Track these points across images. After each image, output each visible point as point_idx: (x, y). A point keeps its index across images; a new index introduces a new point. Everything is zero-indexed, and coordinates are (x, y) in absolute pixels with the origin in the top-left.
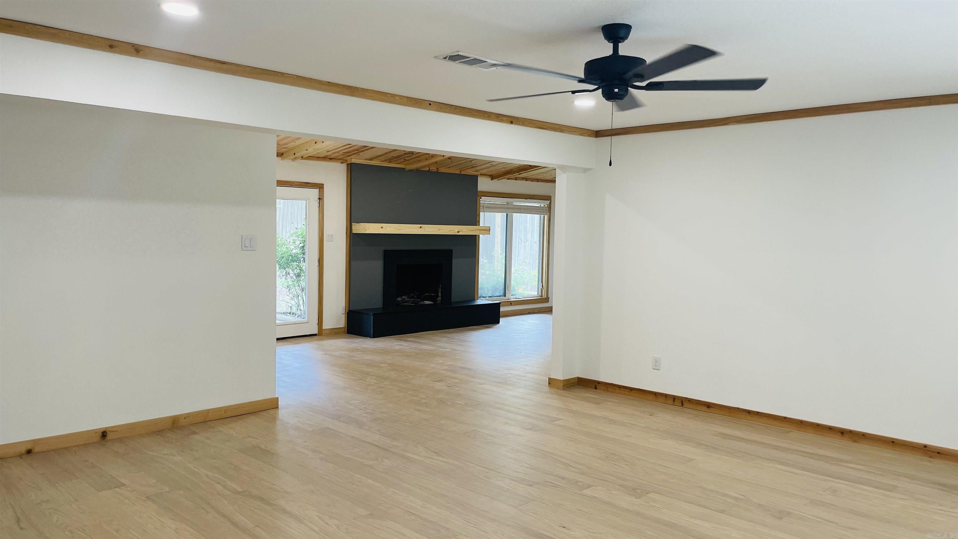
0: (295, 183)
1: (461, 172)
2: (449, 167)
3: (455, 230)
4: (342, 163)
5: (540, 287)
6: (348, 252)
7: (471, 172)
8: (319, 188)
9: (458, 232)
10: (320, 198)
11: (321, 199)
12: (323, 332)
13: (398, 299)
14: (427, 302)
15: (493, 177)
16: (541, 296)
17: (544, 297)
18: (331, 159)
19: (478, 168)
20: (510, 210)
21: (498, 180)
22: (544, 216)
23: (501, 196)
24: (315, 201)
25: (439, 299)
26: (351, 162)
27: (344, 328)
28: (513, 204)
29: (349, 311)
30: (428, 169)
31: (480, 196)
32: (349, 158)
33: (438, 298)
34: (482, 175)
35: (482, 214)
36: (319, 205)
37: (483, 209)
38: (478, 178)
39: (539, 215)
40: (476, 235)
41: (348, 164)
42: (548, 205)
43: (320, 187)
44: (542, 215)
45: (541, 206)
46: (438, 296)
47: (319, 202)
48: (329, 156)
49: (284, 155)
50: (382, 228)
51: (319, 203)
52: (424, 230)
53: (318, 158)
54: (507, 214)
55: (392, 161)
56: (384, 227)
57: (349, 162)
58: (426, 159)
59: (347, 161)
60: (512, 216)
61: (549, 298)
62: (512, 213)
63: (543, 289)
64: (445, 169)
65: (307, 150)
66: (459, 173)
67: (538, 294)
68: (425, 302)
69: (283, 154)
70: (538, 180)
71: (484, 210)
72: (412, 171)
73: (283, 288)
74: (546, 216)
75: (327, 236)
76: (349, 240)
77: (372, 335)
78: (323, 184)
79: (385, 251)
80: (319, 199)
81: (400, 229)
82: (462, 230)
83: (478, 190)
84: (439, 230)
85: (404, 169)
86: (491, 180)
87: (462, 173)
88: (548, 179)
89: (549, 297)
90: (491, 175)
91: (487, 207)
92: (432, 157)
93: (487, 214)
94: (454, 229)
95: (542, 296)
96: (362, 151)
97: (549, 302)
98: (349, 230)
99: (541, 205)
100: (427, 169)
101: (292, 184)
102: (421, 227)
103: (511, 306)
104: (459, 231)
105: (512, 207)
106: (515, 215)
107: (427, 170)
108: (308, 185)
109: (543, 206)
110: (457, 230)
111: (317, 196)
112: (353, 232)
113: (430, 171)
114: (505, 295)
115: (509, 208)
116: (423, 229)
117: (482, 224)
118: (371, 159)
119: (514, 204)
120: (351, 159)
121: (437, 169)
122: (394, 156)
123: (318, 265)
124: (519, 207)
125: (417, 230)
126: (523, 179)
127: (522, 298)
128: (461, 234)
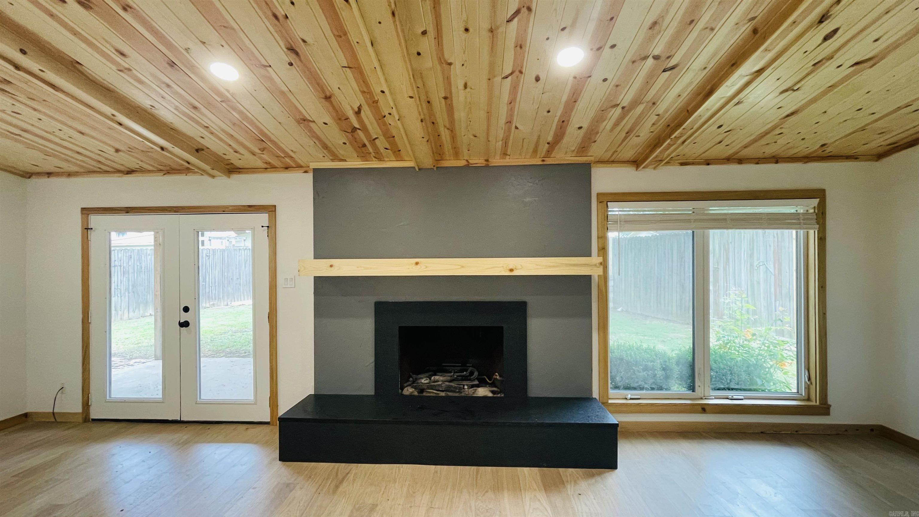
0: (228, 208)
1: (543, 161)
4: (305, 172)
5: (805, 378)
7: (568, 158)
8: (270, 213)
9: (511, 270)
11: (272, 227)
14: (482, 392)
15: (640, 164)
16: (806, 398)
17: (813, 403)
18: (287, 168)
21: (653, 169)
22: (808, 232)
23: (669, 198)
26: (311, 167)
28: (707, 212)
30: (465, 162)
31: (606, 202)
34: (601, 162)
36: (269, 236)
38: (591, 169)
42: (814, 208)
43: (271, 210)
44: (802, 231)
45: (798, 212)
47: (268, 232)
50: (332, 266)
52: (426, 267)
54: (693, 233)
56: (335, 265)
60: (705, 236)
61: (830, 406)
62: (706, 231)
63: (811, 383)
64: (502, 158)
66: (541, 163)
67: (798, 392)
71: (618, 227)
74: (811, 232)
75: (282, 279)
77: (279, 456)
78: (275, 206)
79: (376, 303)
80: (267, 227)
82: (521, 266)
83: (593, 191)
84: (463, 267)
85: (414, 168)
86: (637, 170)
87: (546, 163)
89: (829, 403)
90: (635, 161)
91: (627, 222)
94: (501, 265)
95: (809, 399)
97: (829, 415)
99: (797, 211)
100: (461, 163)
101: (224, 210)
102: (417, 263)
103: (703, 415)
104: (513, 268)
106: (711, 232)
107: (462, 165)
109: (803, 211)
111: (266, 224)
113: (469, 166)
114: (694, 390)
115: (700, 220)
116: (424, 267)
117: (611, 253)
120: (309, 163)
121: (487, 160)
123: (269, 322)
124: (724, 217)
125: (409, 269)
126: (728, 161)
127: (743, 397)
128: (515, 273)
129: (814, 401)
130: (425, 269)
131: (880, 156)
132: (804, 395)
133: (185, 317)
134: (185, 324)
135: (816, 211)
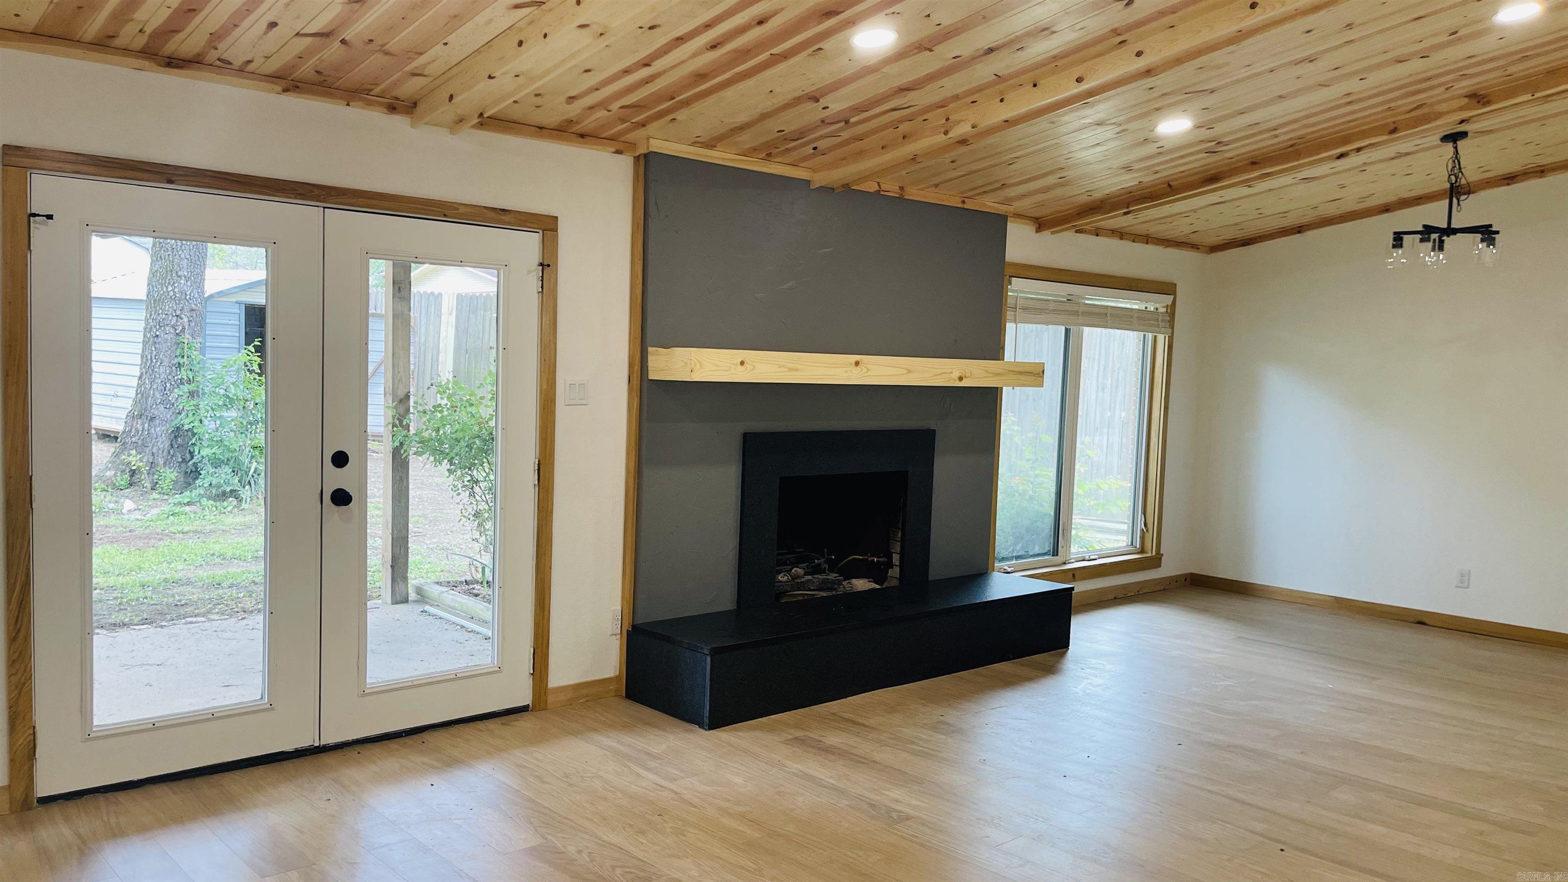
0: (457, 209)
1: (964, 202)
2: (936, 186)
3: (952, 373)
4: (618, 152)
5: (1140, 525)
6: (633, 439)
7: (989, 203)
8: (543, 231)
9: (961, 379)
10: (545, 263)
11: (548, 266)
12: (551, 699)
13: (780, 578)
14: (861, 584)
15: (1041, 224)
16: (1140, 549)
17: (1149, 555)
18: (582, 136)
19: (1012, 192)
20: (1080, 317)
21: (1052, 233)
22: (1155, 336)
23: (1059, 278)
24: (529, 272)
25: (895, 572)
26: (648, 148)
27: (617, 679)
28: (1083, 301)
29: (634, 627)
30: (877, 188)
31: (1009, 277)
32: (641, 133)
33: (890, 570)
34: (1019, 216)
35: (1010, 327)
36: (542, 287)
37: (1013, 313)
38: (1008, 223)
39: (1142, 334)
40: (998, 388)
41: (637, 159)
42: (1167, 306)
43: (546, 225)
44: (1150, 335)
45: (1148, 309)
46: (891, 566)
47: (542, 277)
48: (577, 123)
49: (421, 107)
50: (742, 363)
51: (542, 281)
52: (868, 370)
53: (541, 128)
54: (1067, 331)
55: (774, 151)
56: (747, 361)
57: (642, 150)
58: (883, 148)
59: (633, 145)
60: (1080, 336)
61: (1162, 555)
62: (1083, 328)
63: (1148, 530)
64: (922, 189)
65: (490, 77)
66: (960, 205)
67: (1132, 544)
68: (854, 581)
69: (415, 104)
70: (1147, 239)
71: (1015, 315)
72: (827, 190)
73: (464, 519)
74: (1161, 338)
75: (568, 386)
76: (636, 402)
77: (706, 721)
78: (557, 217)
79: (746, 436)
80: (541, 264)
81: (797, 370)
82: (970, 372)
83: (1006, 260)
85: (808, 182)
86: (1037, 231)
87: (966, 206)
88: (1169, 237)
89: (1161, 552)
90: (1037, 219)
91: (1024, 309)
92: (904, 138)
93: (1025, 328)
94: (950, 370)
95: (1142, 551)
96: (687, 103)
97: (1160, 566)
98: (637, 368)
99: (1146, 308)
100: (871, 187)
101: (447, 212)
102: (857, 363)
104: (963, 376)
105: (1086, 309)
106: (1087, 330)
107: (872, 191)
108: (506, 218)
109: (1152, 309)
110: (956, 375)
111: (535, 257)
112: (650, 378)
113: (882, 193)
114: (1055, 553)
115: (1078, 312)
116: (865, 370)
117: (1008, 355)
118: (710, 145)
119: (1087, 302)
120: (648, 139)
121: (902, 188)
122: (788, 129)
123: (537, 483)
124: (1102, 311)
125: (846, 372)
126: (1113, 233)
127: (1096, 557)
128: (965, 383)
129: (1150, 552)
130: (867, 374)
131: (1214, 249)
132: (1138, 547)
133: (337, 478)
134: (341, 498)
135: (1169, 311)
